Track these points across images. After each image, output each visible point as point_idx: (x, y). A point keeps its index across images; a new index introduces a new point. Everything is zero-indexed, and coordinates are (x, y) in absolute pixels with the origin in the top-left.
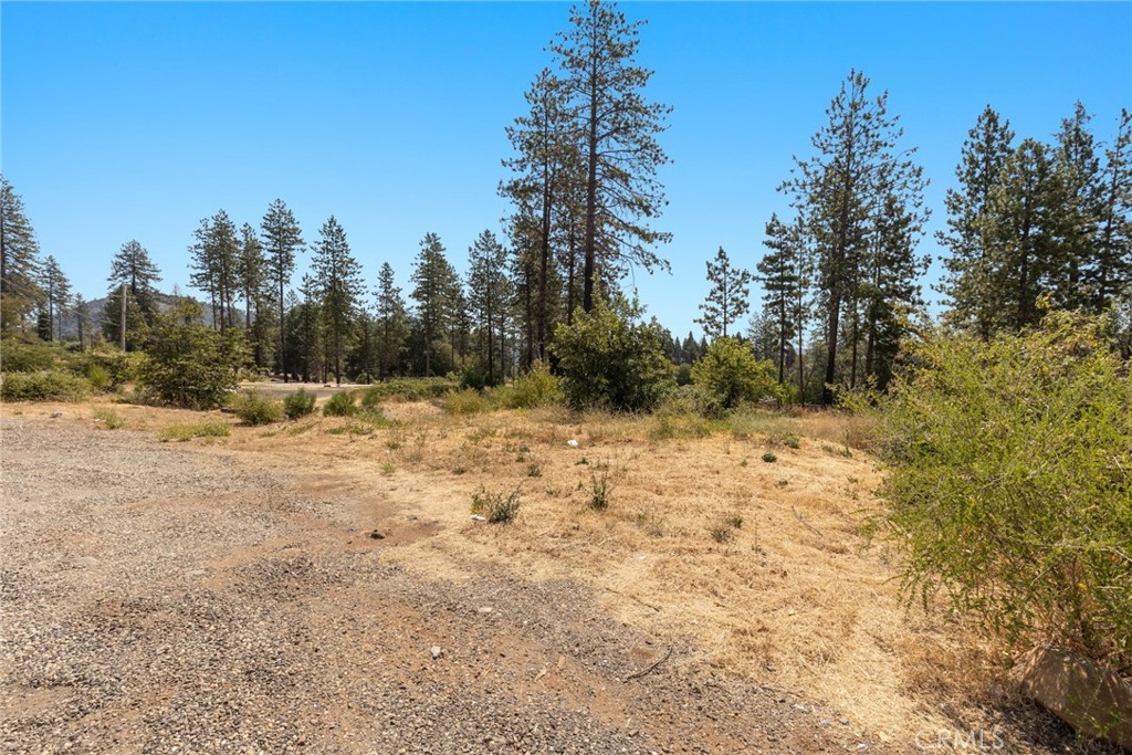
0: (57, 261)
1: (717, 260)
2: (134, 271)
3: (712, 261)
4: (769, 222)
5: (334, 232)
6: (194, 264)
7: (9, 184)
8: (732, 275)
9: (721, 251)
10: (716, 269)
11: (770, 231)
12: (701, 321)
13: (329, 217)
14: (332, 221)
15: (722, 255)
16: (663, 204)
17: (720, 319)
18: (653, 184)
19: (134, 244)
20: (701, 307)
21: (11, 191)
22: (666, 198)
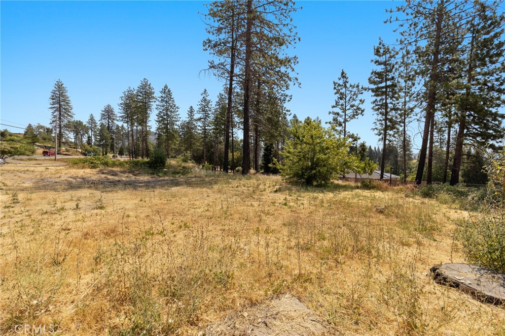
0: (93, 116)
1: (340, 79)
2: (109, 118)
3: (337, 81)
4: (377, 45)
5: (166, 92)
6: (120, 111)
7: (62, 83)
8: (350, 89)
9: (343, 73)
10: (339, 85)
11: (377, 52)
12: (330, 123)
13: (165, 85)
14: (166, 87)
15: (343, 75)
16: (297, 40)
17: (341, 120)
18: (290, 27)
19: (109, 106)
20: (330, 113)
21: (63, 86)
22: (298, 36)
